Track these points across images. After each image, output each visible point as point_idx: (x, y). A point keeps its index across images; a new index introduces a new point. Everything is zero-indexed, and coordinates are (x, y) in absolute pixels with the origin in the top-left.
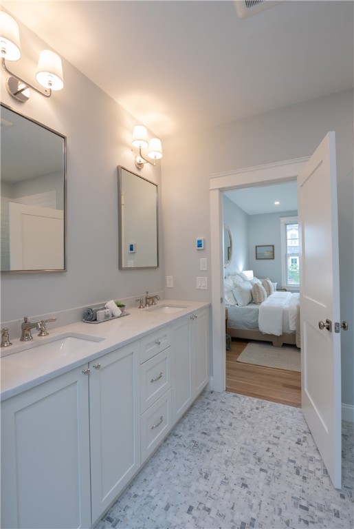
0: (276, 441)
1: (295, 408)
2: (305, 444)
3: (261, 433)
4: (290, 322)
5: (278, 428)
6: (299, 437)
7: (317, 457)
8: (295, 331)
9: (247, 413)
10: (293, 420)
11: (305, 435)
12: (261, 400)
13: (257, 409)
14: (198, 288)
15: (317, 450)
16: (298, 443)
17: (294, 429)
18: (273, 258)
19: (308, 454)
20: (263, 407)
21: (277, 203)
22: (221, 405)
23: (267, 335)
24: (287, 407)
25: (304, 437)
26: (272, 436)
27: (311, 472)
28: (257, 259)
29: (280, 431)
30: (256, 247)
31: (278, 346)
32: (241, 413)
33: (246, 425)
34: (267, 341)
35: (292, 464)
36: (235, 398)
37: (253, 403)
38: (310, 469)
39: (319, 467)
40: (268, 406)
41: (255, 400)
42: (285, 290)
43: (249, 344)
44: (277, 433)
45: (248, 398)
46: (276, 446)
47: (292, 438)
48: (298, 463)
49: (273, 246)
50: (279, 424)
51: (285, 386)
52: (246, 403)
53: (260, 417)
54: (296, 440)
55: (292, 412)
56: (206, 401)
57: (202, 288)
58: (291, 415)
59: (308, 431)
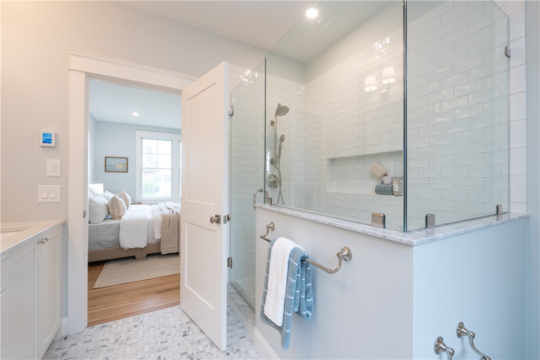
0: (164, 345)
1: (173, 308)
2: (190, 333)
3: (147, 347)
4: (155, 231)
5: (163, 333)
6: (183, 330)
7: (203, 337)
8: (160, 239)
9: (124, 336)
10: (175, 318)
11: (188, 325)
12: (137, 316)
13: (135, 326)
14: (40, 200)
15: (201, 331)
16: (184, 335)
17: (177, 326)
18: (127, 172)
19: (196, 339)
20: (141, 322)
21: (136, 114)
22: (86, 345)
23: (130, 249)
24: (165, 310)
25: (188, 328)
26: (159, 343)
27: (202, 352)
28: (106, 171)
29: (166, 335)
30: (106, 158)
31: (142, 259)
32: (117, 340)
33: (128, 349)
34: (130, 257)
35: (185, 356)
36: (103, 329)
37: (128, 323)
38: (200, 350)
39: (206, 344)
40: (146, 318)
41: (131, 319)
42: (140, 204)
43: (105, 266)
44: (164, 337)
45: (120, 322)
46: (166, 351)
47: (178, 334)
48: (190, 352)
49: (127, 159)
50: (163, 329)
51: (158, 292)
52: (119, 327)
53: (141, 333)
54: (182, 334)
55: (172, 312)
56: (59, 353)
57: (50, 200)
58: (171, 315)
59: (189, 320)
